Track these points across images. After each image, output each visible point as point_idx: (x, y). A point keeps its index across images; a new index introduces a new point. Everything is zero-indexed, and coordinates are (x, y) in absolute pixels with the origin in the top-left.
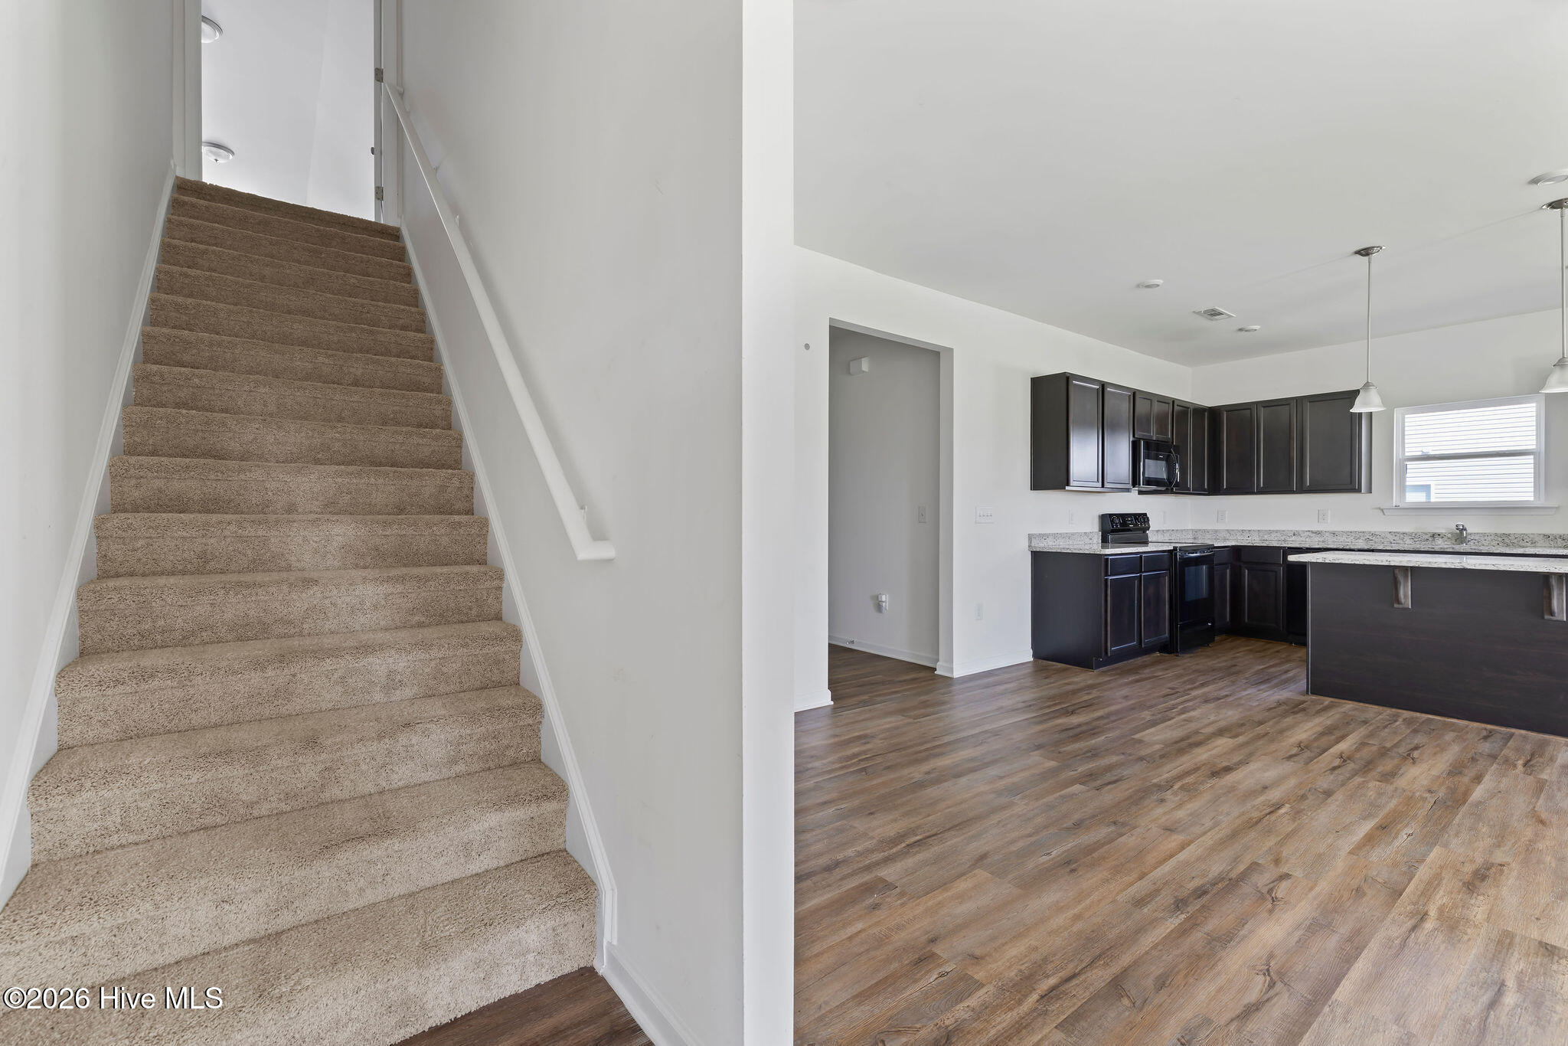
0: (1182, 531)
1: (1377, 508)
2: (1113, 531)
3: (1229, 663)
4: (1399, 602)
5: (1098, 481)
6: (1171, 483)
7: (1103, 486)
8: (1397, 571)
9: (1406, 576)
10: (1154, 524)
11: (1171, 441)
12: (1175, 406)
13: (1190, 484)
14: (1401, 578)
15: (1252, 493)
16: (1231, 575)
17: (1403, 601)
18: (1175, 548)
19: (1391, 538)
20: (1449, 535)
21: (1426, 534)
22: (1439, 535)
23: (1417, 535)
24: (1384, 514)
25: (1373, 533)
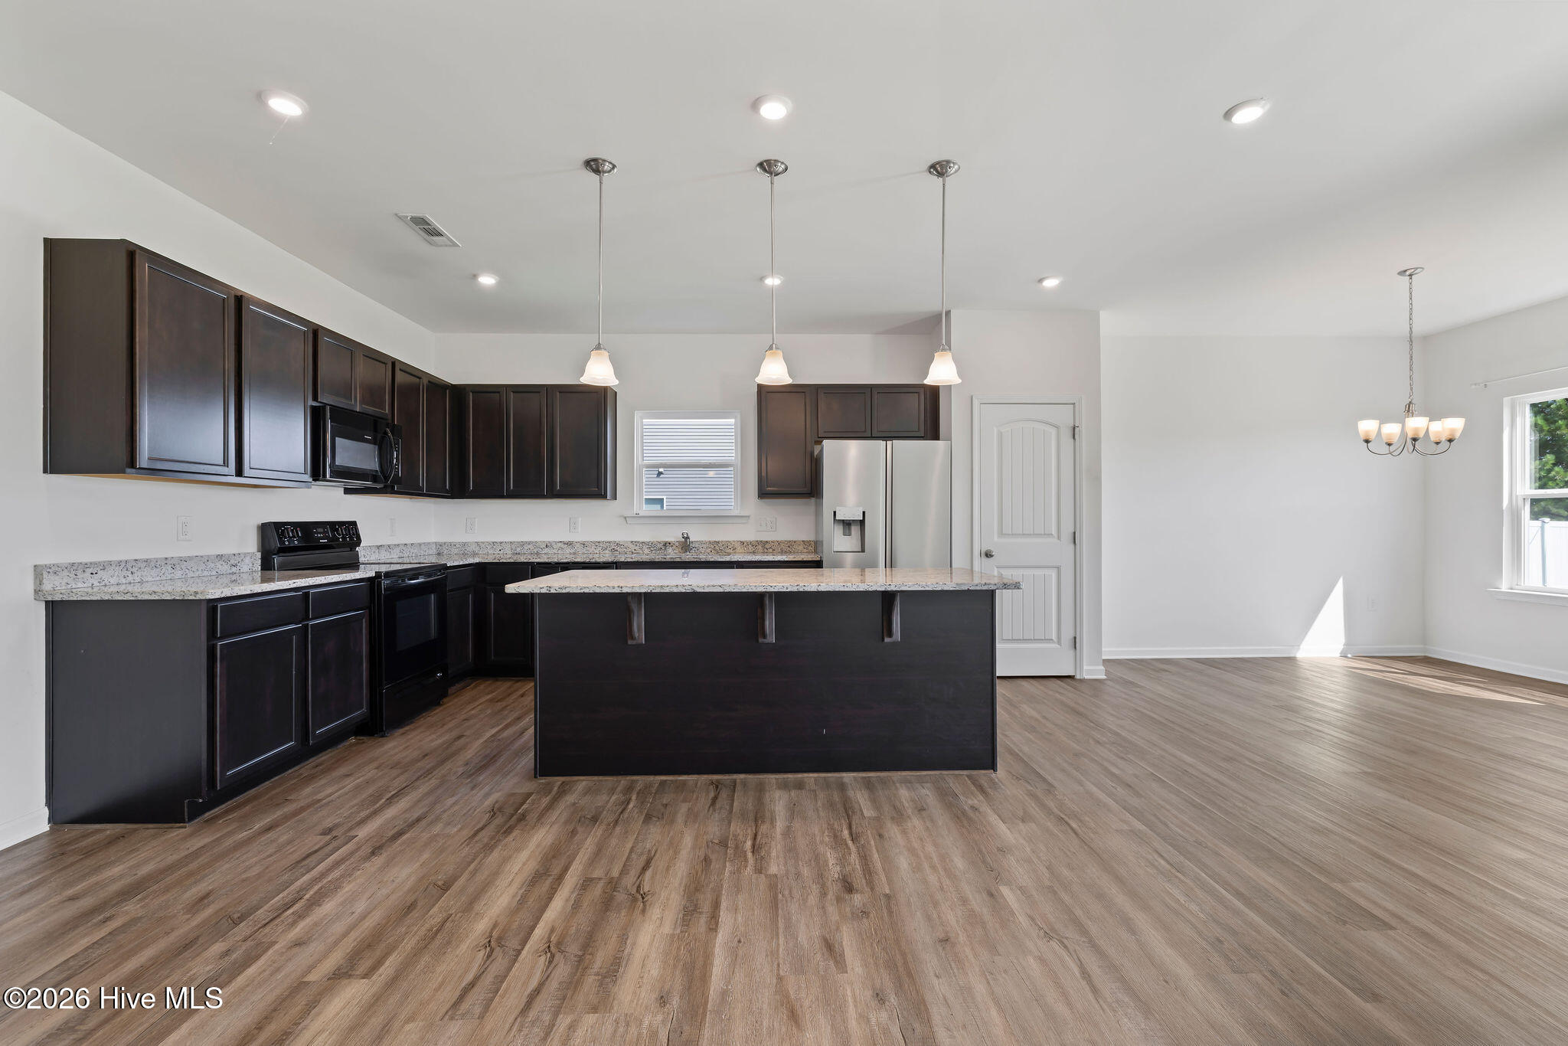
0: (420, 545)
1: (621, 516)
2: (283, 550)
3: (454, 734)
4: (633, 638)
5: (226, 463)
6: (386, 478)
7: (239, 472)
8: (629, 598)
9: (640, 603)
10: (368, 537)
11: (390, 417)
12: (398, 373)
13: (423, 482)
14: (634, 606)
15: (501, 496)
16: (474, 602)
17: (636, 635)
18: (379, 575)
19: (633, 547)
20: (677, 544)
21: (660, 543)
22: (670, 543)
23: (653, 544)
24: (627, 523)
25: (618, 543)
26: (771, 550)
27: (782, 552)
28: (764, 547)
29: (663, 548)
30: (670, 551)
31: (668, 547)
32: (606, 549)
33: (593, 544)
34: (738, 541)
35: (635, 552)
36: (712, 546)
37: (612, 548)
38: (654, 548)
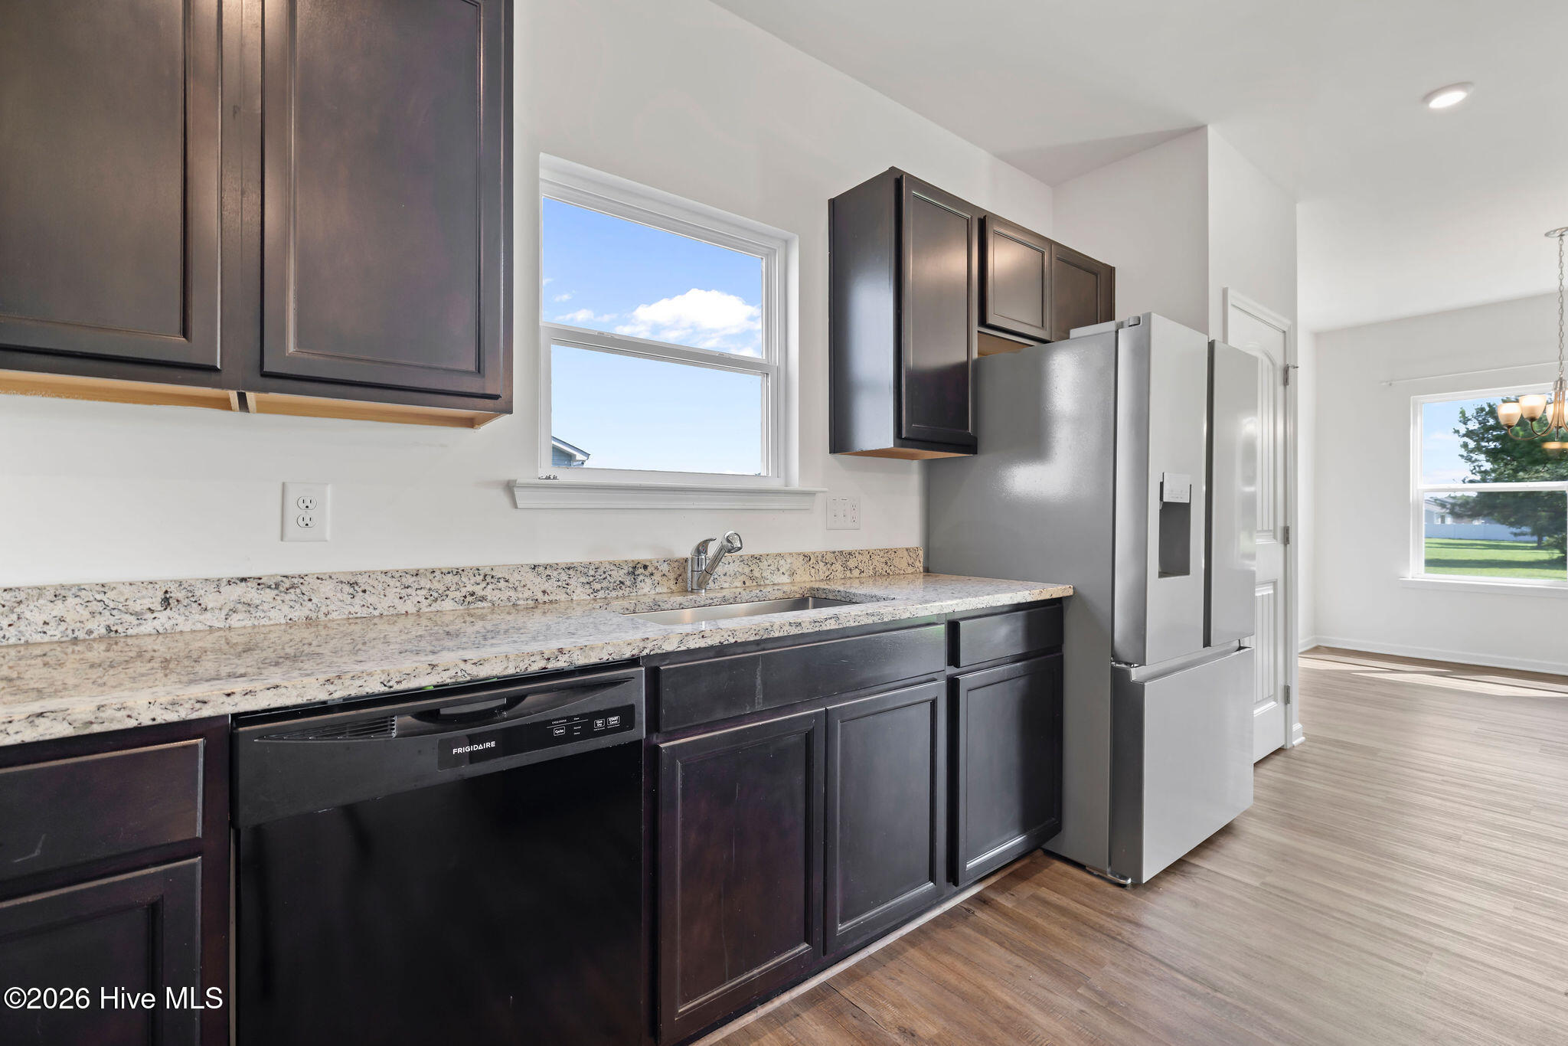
19: (536, 585)
20: (665, 568)
21: (619, 566)
22: (645, 567)
23: (600, 571)
24: (515, 505)
25: (487, 571)
26: (856, 573)
27: (875, 576)
29: (628, 583)
30: (646, 590)
31: (641, 578)
32: (443, 596)
33: (392, 582)
34: (802, 557)
35: (546, 598)
36: (747, 570)
37: (464, 590)
38: (605, 584)
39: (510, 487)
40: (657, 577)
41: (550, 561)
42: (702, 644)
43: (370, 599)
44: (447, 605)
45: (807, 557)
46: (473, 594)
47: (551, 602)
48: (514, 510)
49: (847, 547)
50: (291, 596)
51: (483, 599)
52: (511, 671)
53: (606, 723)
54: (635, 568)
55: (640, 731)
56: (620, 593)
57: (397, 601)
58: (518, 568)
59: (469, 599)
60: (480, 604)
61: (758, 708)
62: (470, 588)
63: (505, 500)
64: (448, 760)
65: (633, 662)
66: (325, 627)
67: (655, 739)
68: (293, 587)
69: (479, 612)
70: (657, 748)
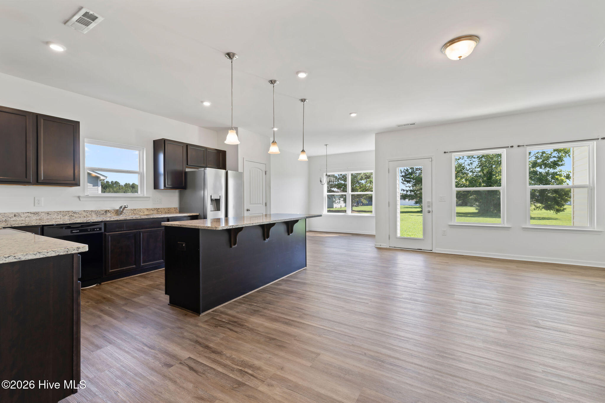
1: (76, 196)
19: (85, 214)
20: (113, 211)
21: (103, 211)
22: (109, 211)
23: (98, 212)
24: (80, 200)
25: (74, 211)
26: (160, 212)
27: (166, 213)
28: (157, 211)
29: (105, 214)
30: (109, 215)
31: (107, 213)
32: (66, 216)
33: (56, 213)
34: (146, 209)
35: (87, 216)
36: (132, 212)
37: (70, 215)
38: (99, 214)
39: (79, 197)
40: (111, 213)
41: (88, 210)
42: (114, 220)
43: (51, 216)
44: (66, 217)
45: (148, 209)
46: (71, 215)
47: (88, 217)
48: (80, 201)
49: (158, 207)
50: (37, 215)
51: (73, 216)
52: (81, 222)
53: (97, 229)
54: (106, 211)
55: (103, 231)
56: (103, 215)
57: (56, 216)
58: (81, 211)
59: (71, 216)
60: (73, 217)
61: (124, 229)
62: (71, 214)
63: (78, 199)
64: (72, 232)
65: (101, 222)
66: (43, 220)
67: (106, 233)
68: (37, 214)
69: (73, 218)
70: (106, 234)
